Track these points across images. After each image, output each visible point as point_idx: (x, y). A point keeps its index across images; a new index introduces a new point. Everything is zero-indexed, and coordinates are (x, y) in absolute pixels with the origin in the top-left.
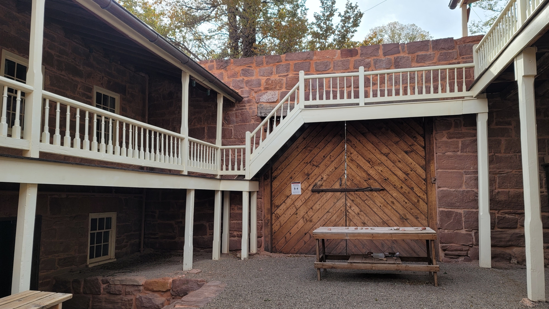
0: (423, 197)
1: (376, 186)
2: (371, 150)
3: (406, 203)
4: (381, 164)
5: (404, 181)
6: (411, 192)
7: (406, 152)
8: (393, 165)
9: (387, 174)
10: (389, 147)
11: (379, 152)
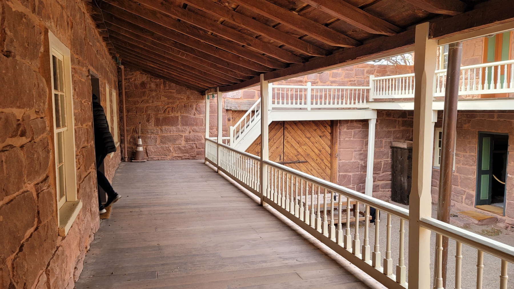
0: (329, 165)
1: (302, 159)
2: (300, 135)
3: (319, 169)
4: (306, 144)
5: (318, 156)
6: (322, 162)
7: (320, 137)
8: (312, 145)
9: (309, 151)
10: (311, 133)
11: (305, 136)
